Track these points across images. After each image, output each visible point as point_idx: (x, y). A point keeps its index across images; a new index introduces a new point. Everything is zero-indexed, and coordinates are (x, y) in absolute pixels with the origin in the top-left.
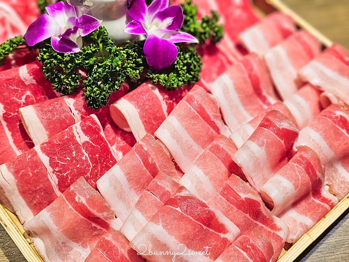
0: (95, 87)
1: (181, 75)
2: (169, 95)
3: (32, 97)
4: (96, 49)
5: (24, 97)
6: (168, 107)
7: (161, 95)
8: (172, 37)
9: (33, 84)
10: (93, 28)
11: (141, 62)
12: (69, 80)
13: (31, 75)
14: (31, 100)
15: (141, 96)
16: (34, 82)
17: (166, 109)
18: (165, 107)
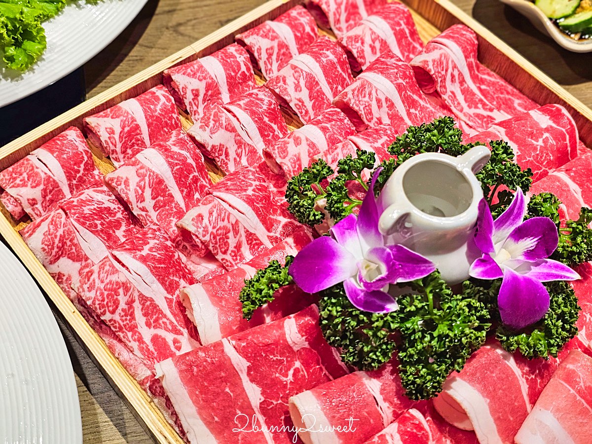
0: (423, 368)
1: (554, 336)
2: (529, 367)
3: (303, 371)
4: (424, 304)
5: (291, 372)
6: (529, 388)
7: (519, 367)
9: (303, 349)
10: (422, 272)
11: (489, 316)
12: (378, 354)
13: (302, 336)
14: (302, 375)
15: (488, 373)
16: (306, 345)
17: (527, 390)
18: (525, 388)
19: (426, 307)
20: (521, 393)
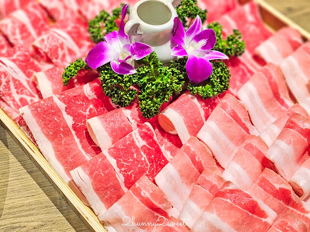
0: (149, 100)
1: (216, 87)
2: (205, 103)
3: (94, 110)
4: (149, 70)
5: (88, 110)
6: (205, 113)
7: (199, 103)
8: (206, 56)
9: (94, 99)
10: (147, 53)
11: (183, 78)
12: (128, 95)
13: (93, 92)
14: (94, 112)
15: (184, 105)
16: (95, 97)
17: (204, 114)
18: (203, 113)
19: (150, 71)
20: (200, 115)
